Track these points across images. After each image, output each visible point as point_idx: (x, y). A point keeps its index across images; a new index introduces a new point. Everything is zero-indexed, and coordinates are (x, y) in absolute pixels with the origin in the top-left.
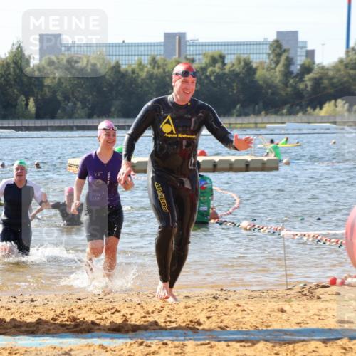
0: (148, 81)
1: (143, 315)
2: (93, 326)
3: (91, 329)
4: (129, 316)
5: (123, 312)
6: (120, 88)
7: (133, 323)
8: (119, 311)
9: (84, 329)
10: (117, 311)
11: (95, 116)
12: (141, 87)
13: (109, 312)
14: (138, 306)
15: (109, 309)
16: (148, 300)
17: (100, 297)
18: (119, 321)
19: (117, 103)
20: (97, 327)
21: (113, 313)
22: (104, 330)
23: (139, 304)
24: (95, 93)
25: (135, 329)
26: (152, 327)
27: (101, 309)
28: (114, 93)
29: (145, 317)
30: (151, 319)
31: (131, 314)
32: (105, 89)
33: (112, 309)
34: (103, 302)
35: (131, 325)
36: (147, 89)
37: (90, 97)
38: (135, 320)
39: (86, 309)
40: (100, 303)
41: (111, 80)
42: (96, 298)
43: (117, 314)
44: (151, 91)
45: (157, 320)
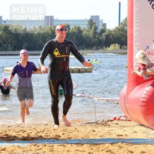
0: (38, 35)
1: (36, 133)
2: (15, 138)
3: (14, 139)
4: (30, 134)
5: (27, 132)
6: (26, 38)
7: (32, 136)
8: (26, 132)
9: (11, 139)
10: (25, 131)
11: (16, 50)
12: (35, 38)
13: (22, 132)
14: (34, 129)
15: (21, 131)
16: (38, 127)
17: (18, 125)
18: (26, 136)
19: (26, 44)
20: (16, 138)
21: (23, 132)
22: (19, 139)
23: (34, 128)
24: (16, 40)
25: (33, 139)
26: (40, 138)
27: (18, 131)
28: (24, 40)
29: (37, 134)
30: (39, 135)
31: (31, 133)
32: (20, 39)
33: (23, 131)
34: (19, 128)
35: (31, 137)
36: (38, 39)
37: (14, 42)
38: (33, 135)
39: (12, 131)
40: (18, 128)
41: (23, 35)
42: (16, 126)
43: (25, 133)
44: (39, 40)
45: (42, 135)
